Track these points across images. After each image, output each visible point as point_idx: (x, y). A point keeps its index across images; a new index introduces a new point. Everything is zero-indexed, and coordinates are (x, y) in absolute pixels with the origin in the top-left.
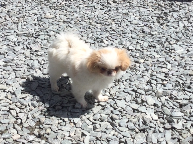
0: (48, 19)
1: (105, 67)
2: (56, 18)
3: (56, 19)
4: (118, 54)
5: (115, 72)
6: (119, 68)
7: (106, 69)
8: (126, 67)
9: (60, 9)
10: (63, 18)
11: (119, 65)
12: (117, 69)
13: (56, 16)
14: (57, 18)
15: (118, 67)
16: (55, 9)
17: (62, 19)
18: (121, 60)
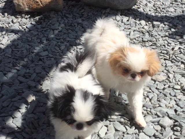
0: (157, 82)
1: (129, 68)
2: (170, 82)
3: (169, 84)
4: (146, 55)
5: (139, 77)
6: (145, 73)
7: (130, 70)
8: (154, 73)
9: (173, 59)
10: (181, 82)
11: (146, 68)
12: (143, 73)
13: (169, 77)
14: (171, 80)
15: (144, 71)
16: (165, 59)
17: (179, 83)
18: (150, 63)
